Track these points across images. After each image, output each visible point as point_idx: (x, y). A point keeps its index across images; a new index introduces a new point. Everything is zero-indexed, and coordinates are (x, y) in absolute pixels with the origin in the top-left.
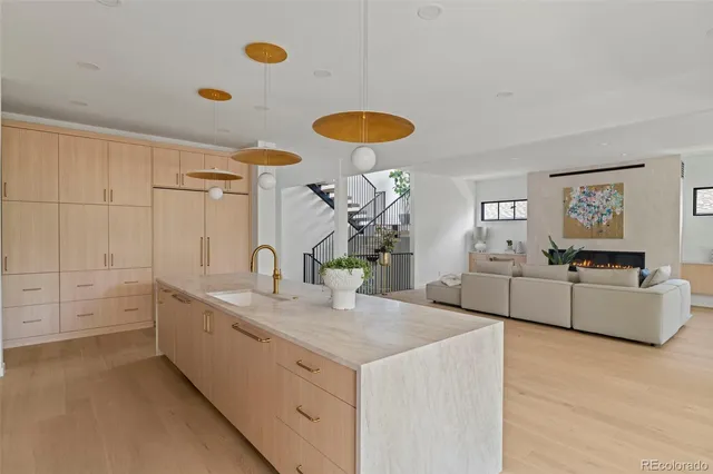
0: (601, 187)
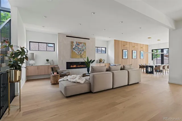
0: (81, 43)
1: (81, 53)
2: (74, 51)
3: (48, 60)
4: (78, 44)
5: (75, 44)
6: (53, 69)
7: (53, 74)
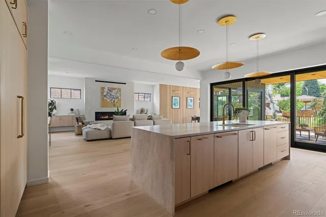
0: (114, 89)
1: (114, 101)
2: (105, 98)
3: (72, 110)
4: (110, 90)
5: (106, 90)
6: (78, 120)
7: (78, 124)
